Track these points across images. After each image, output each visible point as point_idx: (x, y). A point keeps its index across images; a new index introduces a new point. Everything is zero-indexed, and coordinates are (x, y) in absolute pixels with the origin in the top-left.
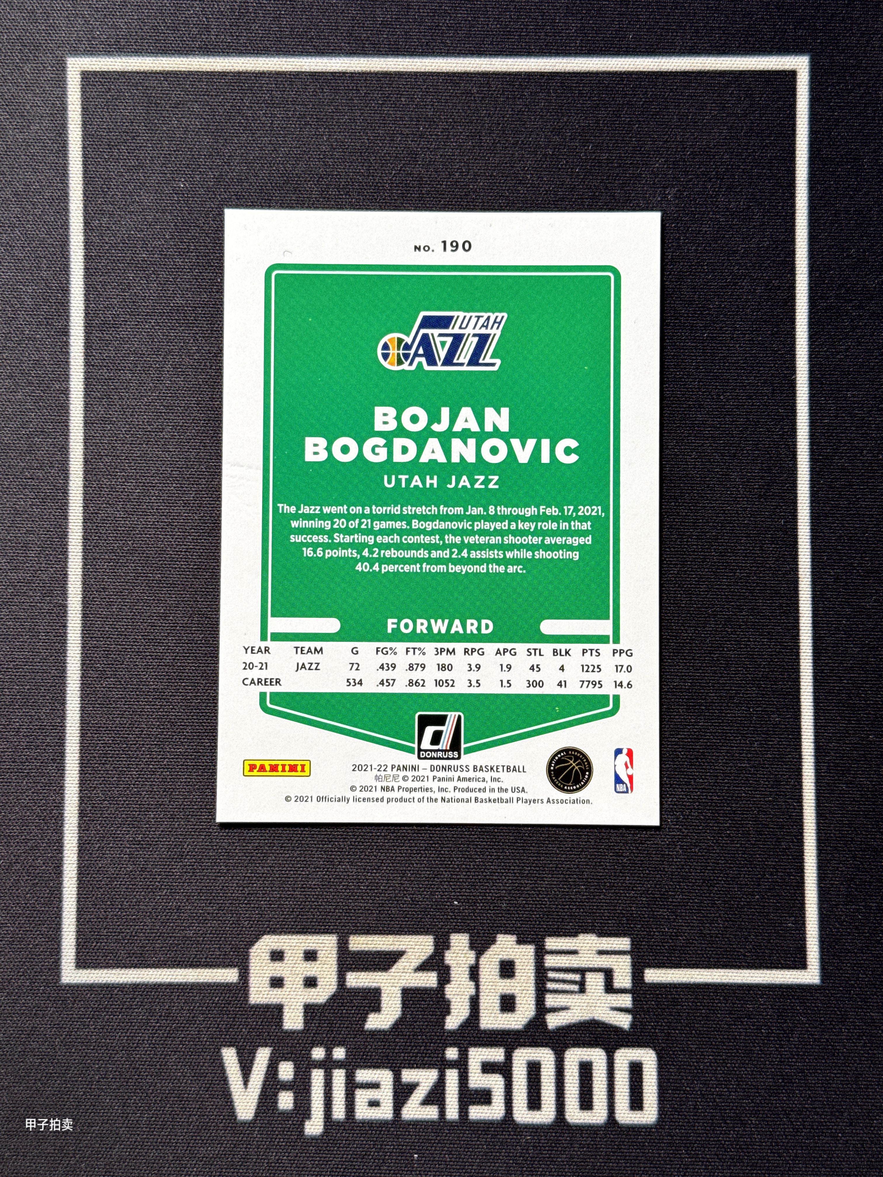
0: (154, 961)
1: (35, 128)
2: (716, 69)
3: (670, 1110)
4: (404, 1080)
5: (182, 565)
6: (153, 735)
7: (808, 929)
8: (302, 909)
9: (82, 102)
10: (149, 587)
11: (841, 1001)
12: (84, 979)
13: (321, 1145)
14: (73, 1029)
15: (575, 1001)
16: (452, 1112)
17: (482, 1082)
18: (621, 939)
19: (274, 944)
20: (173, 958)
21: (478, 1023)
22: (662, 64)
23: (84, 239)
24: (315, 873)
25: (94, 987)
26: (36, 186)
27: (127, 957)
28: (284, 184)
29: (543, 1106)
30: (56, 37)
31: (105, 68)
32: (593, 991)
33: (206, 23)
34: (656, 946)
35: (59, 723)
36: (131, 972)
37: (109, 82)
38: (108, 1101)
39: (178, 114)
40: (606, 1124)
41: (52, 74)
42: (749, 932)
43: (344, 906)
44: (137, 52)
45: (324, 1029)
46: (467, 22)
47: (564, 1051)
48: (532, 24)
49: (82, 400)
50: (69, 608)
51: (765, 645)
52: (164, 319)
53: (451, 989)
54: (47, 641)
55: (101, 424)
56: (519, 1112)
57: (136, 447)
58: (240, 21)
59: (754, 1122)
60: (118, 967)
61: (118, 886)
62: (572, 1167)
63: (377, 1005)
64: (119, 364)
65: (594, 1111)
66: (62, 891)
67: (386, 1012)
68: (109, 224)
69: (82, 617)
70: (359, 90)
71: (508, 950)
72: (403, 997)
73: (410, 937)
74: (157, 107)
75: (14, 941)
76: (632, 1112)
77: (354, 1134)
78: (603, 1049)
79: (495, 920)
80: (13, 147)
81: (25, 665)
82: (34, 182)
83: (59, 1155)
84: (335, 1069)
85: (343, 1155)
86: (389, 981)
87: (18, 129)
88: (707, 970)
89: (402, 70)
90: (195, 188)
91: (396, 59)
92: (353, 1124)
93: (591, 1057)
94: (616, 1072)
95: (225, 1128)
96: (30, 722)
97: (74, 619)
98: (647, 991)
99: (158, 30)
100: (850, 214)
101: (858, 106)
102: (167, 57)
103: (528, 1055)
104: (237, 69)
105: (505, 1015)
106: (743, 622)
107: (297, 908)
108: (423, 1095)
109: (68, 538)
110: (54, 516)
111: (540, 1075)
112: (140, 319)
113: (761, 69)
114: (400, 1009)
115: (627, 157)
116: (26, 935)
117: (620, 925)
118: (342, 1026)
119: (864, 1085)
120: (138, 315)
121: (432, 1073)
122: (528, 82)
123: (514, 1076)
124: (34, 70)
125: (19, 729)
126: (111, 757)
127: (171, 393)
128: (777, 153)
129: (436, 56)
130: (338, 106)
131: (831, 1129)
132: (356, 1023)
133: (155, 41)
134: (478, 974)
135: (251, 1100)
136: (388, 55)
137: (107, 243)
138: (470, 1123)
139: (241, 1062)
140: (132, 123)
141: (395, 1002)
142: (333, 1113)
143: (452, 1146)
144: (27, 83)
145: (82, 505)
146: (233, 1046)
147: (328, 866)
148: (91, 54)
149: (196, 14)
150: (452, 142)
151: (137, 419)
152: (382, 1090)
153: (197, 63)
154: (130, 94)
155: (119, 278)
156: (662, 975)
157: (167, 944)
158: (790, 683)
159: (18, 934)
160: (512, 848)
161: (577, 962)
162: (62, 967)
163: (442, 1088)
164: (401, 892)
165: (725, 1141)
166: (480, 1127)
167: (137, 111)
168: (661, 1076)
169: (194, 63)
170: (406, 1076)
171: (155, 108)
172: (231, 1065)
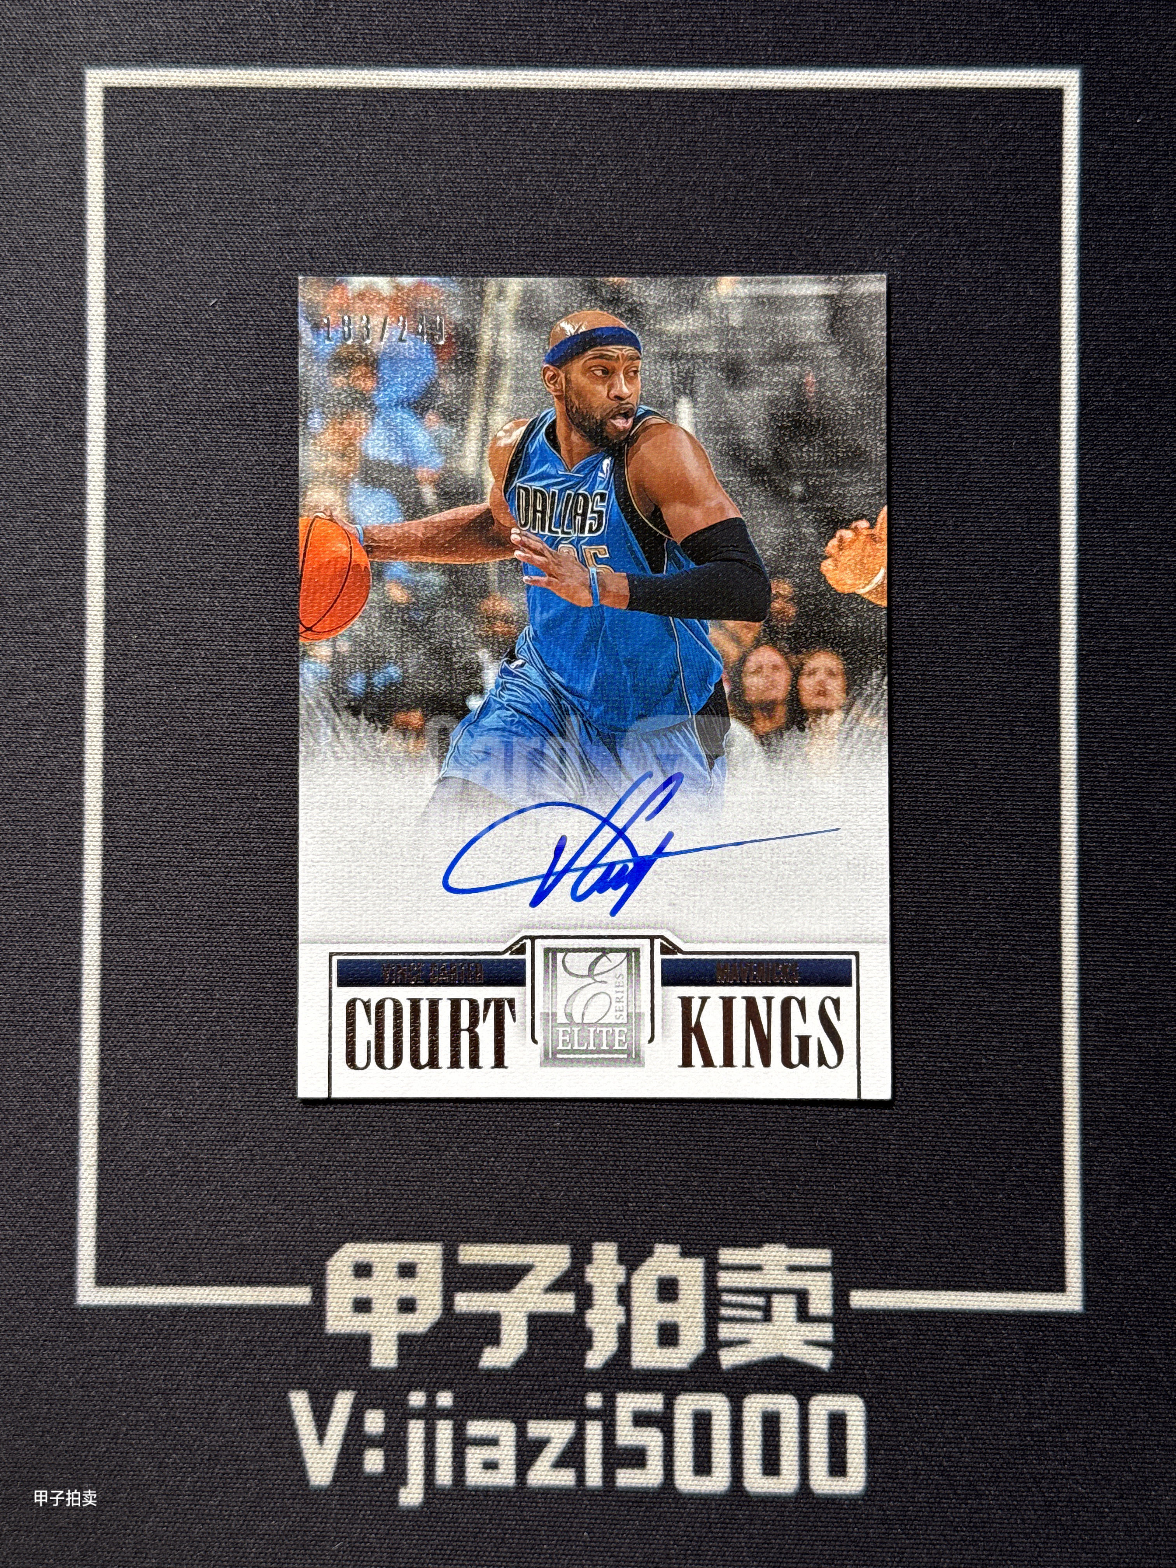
0: (200, 1277)
1: (43, 162)
2: (955, 85)
3: (883, 1475)
4: (530, 1435)
5: (237, 750)
6: (198, 977)
7: (1067, 1239)
8: (396, 1208)
9: (106, 128)
10: (193, 779)
11: (1110, 1334)
12: (106, 1299)
13: (421, 1519)
14: (93, 1365)
15: (758, 1331)
16: (594, 1477)
17: (634, 1438)
18: (820, 1251)
19: (358, 1254)
20: (225, 1272)
21: (630, 1360)
22: (882, 79)
23: (106, 312)
24: (414, 1161)
25: (121, 1310)
26: (43, 240)
27: (164, 1271)
28: (374, 238)
29: (714, 1469)
30: (71, 42)
31: (136, 83)
32: (781, 1319)
33: (271, 23)
34: (866, 1260)
35: (74, 960)
36: (169, 1290)
37: (141, 102)
38: (138, 1459)
39: (233, 145)
40: (797, 1494)
41: (66, 91)
42: (989, 1242)
43: (452, 1205)
44: (179, 62)
45: (425, 1366)
46: (621, 22)
47: (743, 1398)
48: (709, 24)
49: (103, 527)
50: (86, 808)
51: (1015, 862)
52: (213, 420)
53: (593, 1316)
54: (56, 851)
55: (128, 560)
56: (682, 1477)
57: (175, 592)
58: (318, 20)
59: (992, 1492)
60: (152, 1284)
61: (152, 1177)
62: (752, 1550)
63: (495, 1335)
64: (152, 479)
65: (782, 1477)
66: (78, 1183)
67: (507, 1346)
68: (140, 291)
69: (103, 820)
70: (475, 113)
71: (669, 1264)
72: (529, 1326)
73: (540, 1246)
74: (205, 135)
75: (14, 1249)
76: (831, 1478)
77: (463, 1505)
78: (794, 1395)
79: (652, 1225)
80: (12, 187)
81: (28, 883)
82: (40, 235)
83: (74, 1530)
84: (439, 1419)
85: (450, 1532)
86: (511, 1305)
87: (19, 163)
88: (933, 1292)
89: (533, 86)
90: (255, 243)
91: (526, 72)
92: (462, 1492)
93: (777, 1406)
94: (811, 1426)
95: (294, 1496)
96: (35, 959)
97: (93, 822)
98: (853, 1319)
99: (207, 32)
100: (1135, 281)
101: (1145, 137)
102: (219, 68)
103: (695, 1402)
104: (312, 85)
105: (665, 1350)
106: (985, 830)
107: (390, 1208)
108: (555, 1455)
109: (85, 714)
110: (65, 683)
111: (711, 1429)
112: (181, 419)
113: (1016, 86)
114: (525, 1342)
115: (835, 203)
116: (29, 1240)
117: (818, 1232)
118: (449, 1363)
119: (1139, 1445)
120: (178, 414)
121: (568, 1426)
122: (702, 103)
123: (676, 1430)
124: (42, 85)
125: (19, 968)
126: (142, 1006)
127: (222, 519)
128: (1036, 199)
129: (578, 68)
130: (447, 134)
131: (1095, 1503)
132: (467, 1359)
133: (203, 48)
134: (629, 1296)
135: (328, 1460)
136: (514, 66)
137: (137, 317)
138: (617, 1491)
139: (314, 1409)
140: (172, 156)
141: (519, 1332)
142: (437, 1477)
143: (593, 1521)
144: (31, 103)
145: (102, 669)
146: (305, 1388)
147: (430, 1152)
148: (118, 65)
149: (258, 12)
150: (600, 183)
151: (176, 553)
152: (502, 1447)
153: (260, 78)
154: (169, 118)
155: (152, 364)
156: (873, 1299)
157: (217, 1254)
158: (1047, 913)
159: (19, 1240)
160: (675, 1129)
161: (761, 1281)
162: (79, 1284)
163: (580, 1445)
164: (528, 1187)
165: (954, 1518)
166: (630, 1497)
167: (179, 141)
168: (871, 1431)
169: (255, 77)
170: (533, 1430)
171: (203, 137)
172: (301, 1413)
